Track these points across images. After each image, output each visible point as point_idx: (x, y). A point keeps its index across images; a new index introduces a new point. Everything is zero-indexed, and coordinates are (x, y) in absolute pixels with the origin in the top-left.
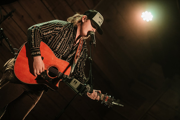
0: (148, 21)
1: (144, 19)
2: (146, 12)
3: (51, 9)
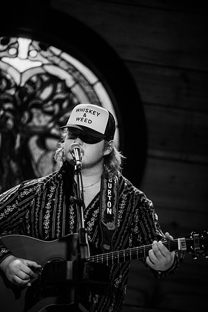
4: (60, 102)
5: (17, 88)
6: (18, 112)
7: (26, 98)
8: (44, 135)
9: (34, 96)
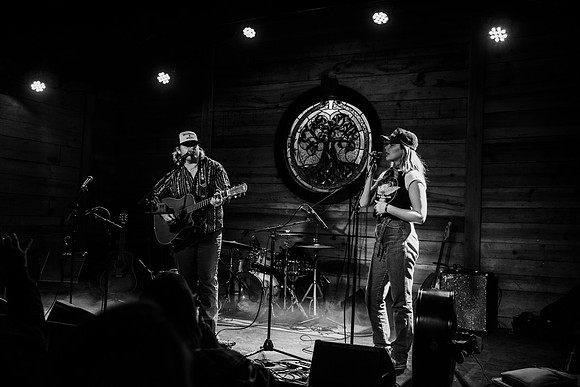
4: (347, 125)
5: (329, 122)
6: (329, 133)
7: (333, 126)
8: (341, 140)
9: (336, 125)
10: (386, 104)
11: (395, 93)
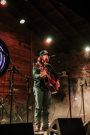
0: (50, 42)
1: (49, 42)
2: (48, 39)
3: (20, 62)
10: (11, 48)
11: (13, 45)
